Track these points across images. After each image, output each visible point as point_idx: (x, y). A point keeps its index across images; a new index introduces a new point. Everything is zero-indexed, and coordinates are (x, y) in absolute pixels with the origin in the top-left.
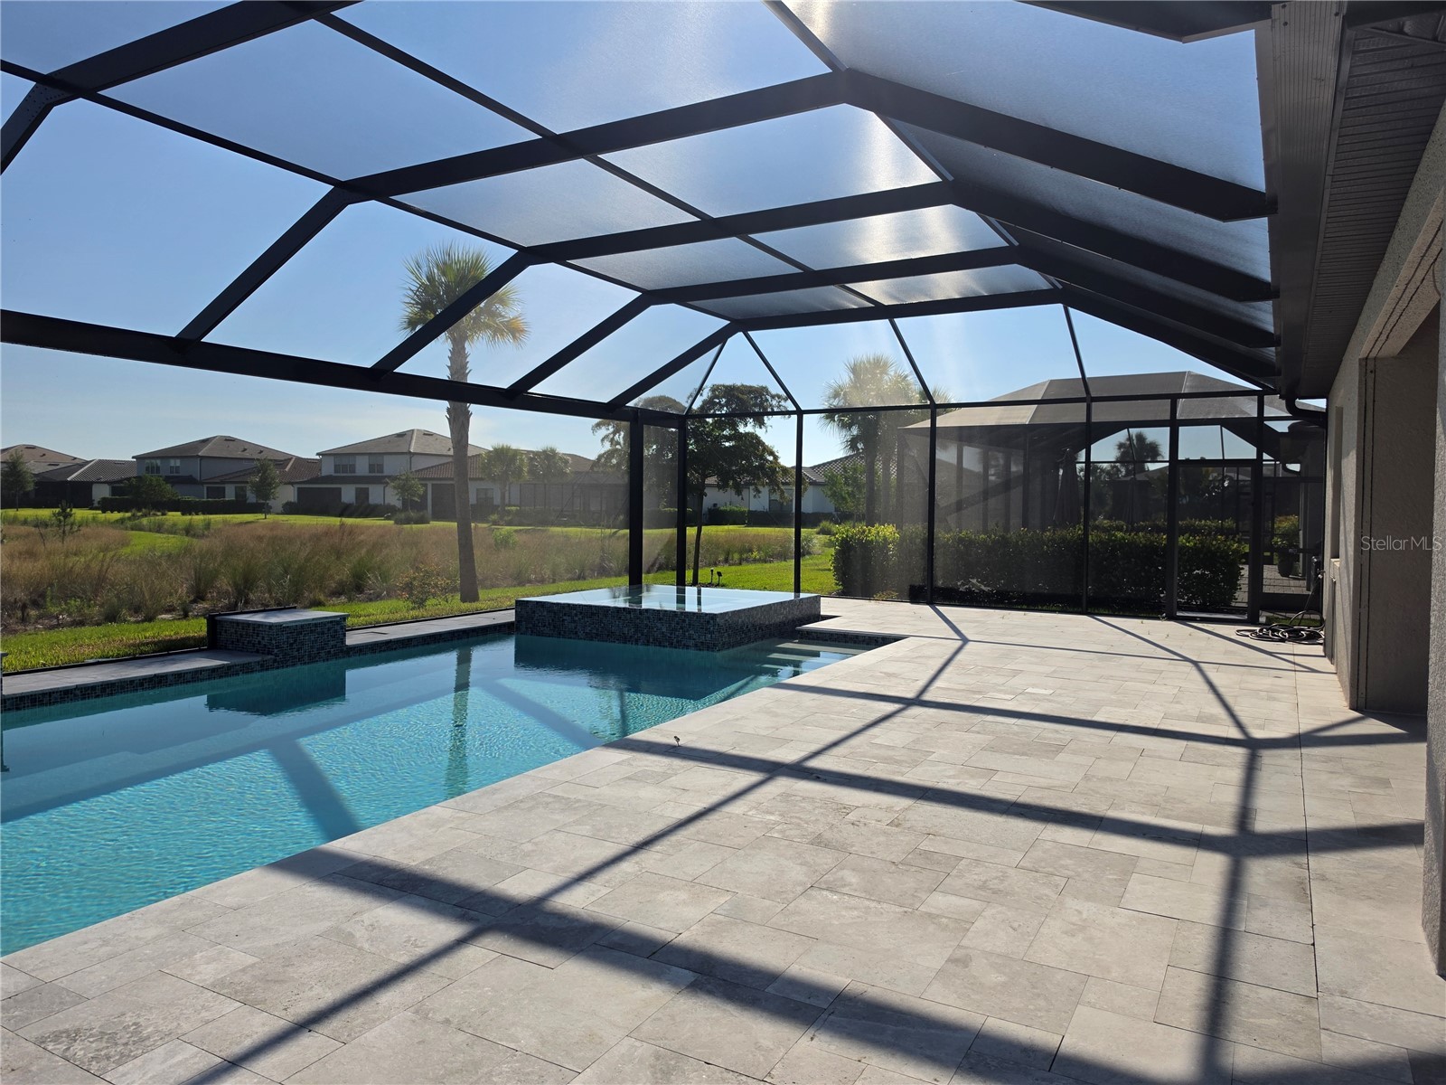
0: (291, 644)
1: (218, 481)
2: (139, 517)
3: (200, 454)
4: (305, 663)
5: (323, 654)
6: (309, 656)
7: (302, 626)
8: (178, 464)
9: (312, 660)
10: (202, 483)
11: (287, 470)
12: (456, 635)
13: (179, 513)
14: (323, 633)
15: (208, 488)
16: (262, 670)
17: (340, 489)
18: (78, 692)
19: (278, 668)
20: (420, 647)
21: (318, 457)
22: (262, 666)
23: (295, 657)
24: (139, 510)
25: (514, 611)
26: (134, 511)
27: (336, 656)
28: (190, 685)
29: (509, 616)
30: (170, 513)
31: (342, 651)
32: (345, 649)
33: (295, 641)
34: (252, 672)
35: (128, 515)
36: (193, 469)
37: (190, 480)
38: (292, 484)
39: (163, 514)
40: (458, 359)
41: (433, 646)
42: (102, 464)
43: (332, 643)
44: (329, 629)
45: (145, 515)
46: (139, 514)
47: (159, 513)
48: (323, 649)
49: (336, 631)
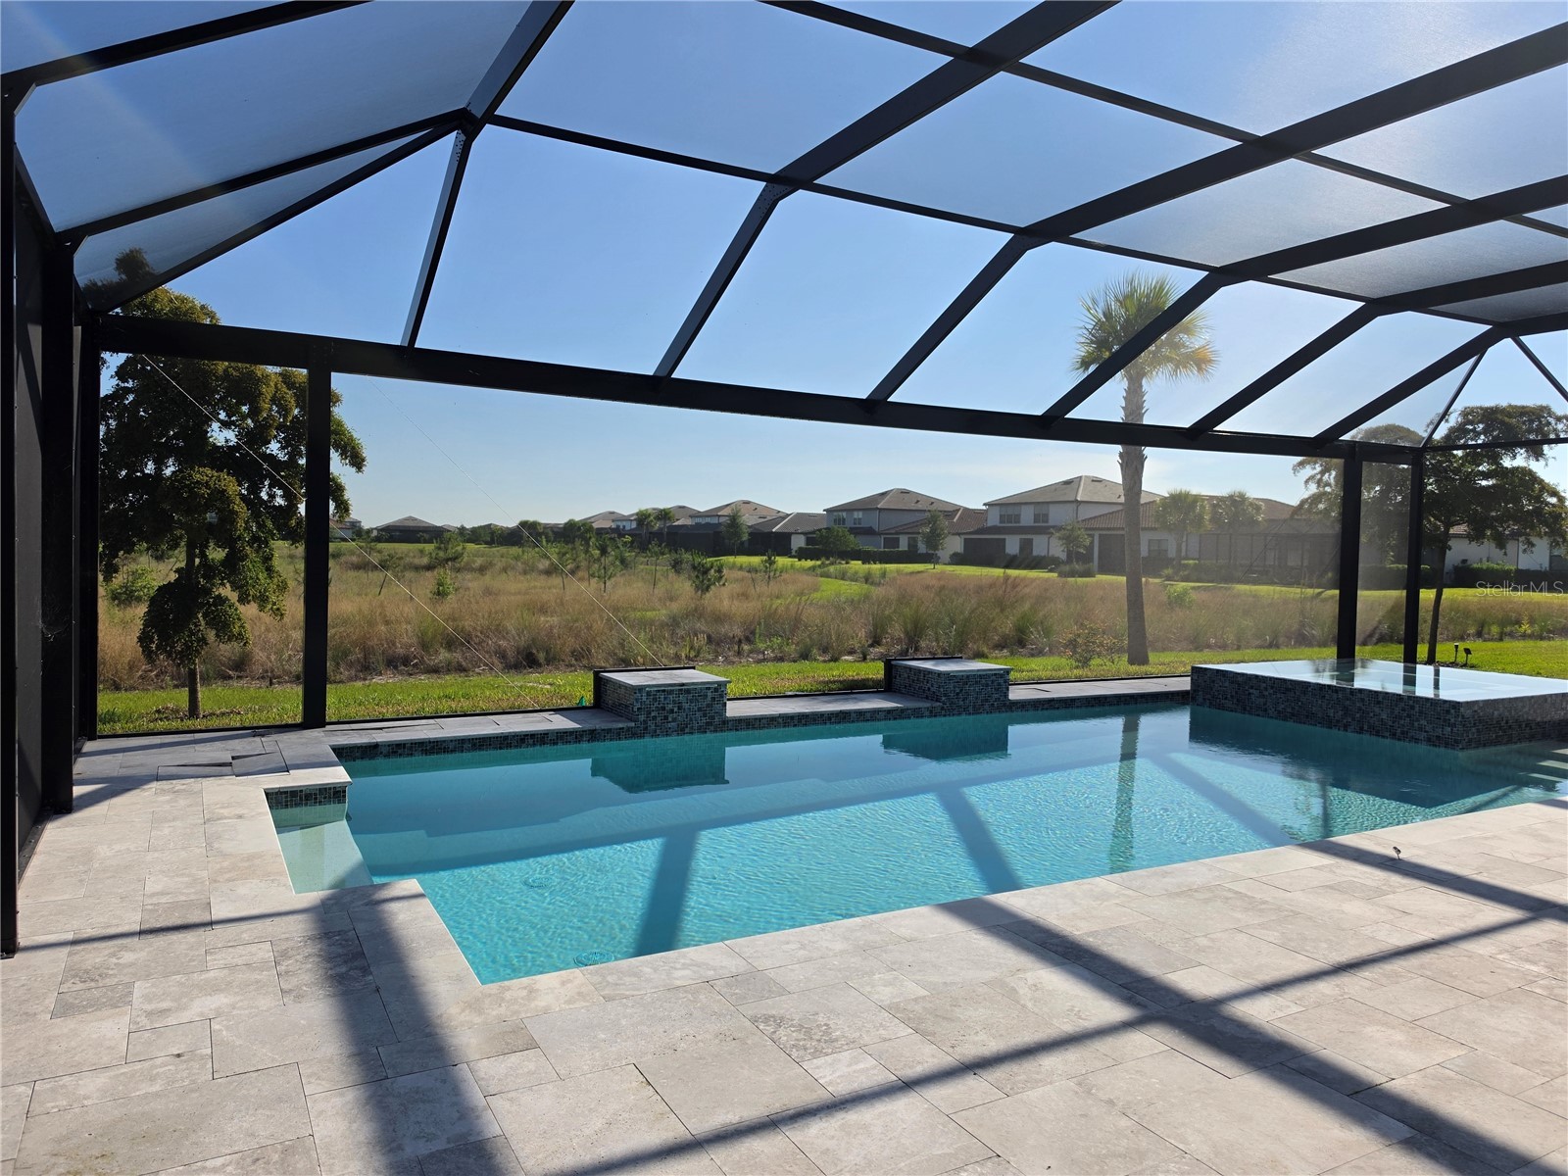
0: (958, 694)
1: (893, 531)
2: (827, 565)
3: (879, 506)
4: (970, 714)
5: (986, 707)
6: (974, 707)
7: (968, 676)
8: (860, 516)
9: (976, 711)
10: (880, 534)
11: (955, 520)
12: (1123, 699)
13: (860, 562)
14: (987, 685)
15: (885, 539)
16: (931, 716)
17: (1004, 539)
18: (780, 720)
19: (945, 716)
20: (1084, 709)
21: (984, 508)
22: (931, 712)
23: (960, 707)
24: (828, 559)
25: (1189, 678)
26: (823, 559)
27: (999, 710)
28: (869, 723)
29: (1184, 684)
30: (853, 562)
31: (1005, 705)
32: (1008, 703)
33: (961, 690)
34: (922, 717)
35: (819, 563)
36: (871, 521)
37: (869, 532)
38: (959, 534)
39: (847, 563)
40: (1134, 399)
41: (1097, 709)
42: (800, 516)
43: (997, 696)
44: (993, 682)
45: (832, 564)
46: (827, 562)
47: (844, 562)
48: (987, 700)
49: (999, 684)
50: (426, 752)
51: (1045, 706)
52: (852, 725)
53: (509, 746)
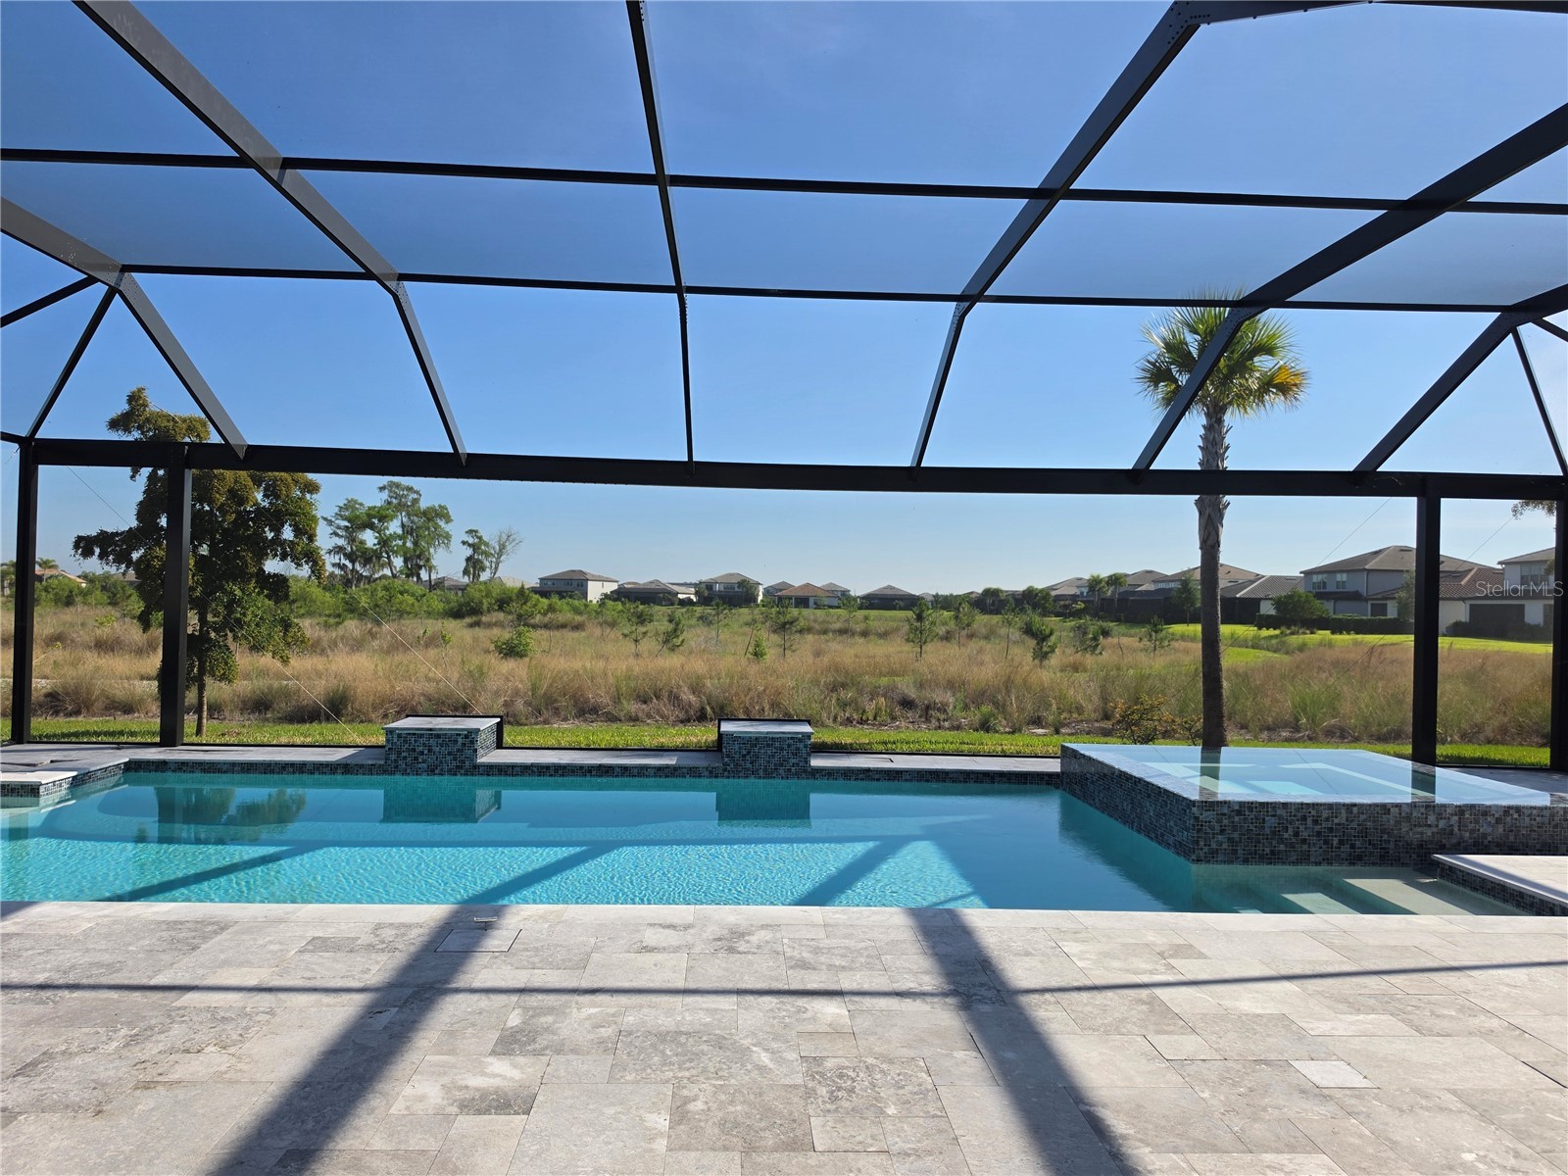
0: (744, 756)
1: (1380, 596)
2: (1286, 635)
3: (1367, 567)
4: (760, 778)
5: (781, 771)
6: (765, 770)
7: (756, 739)
8: (1345, 579)
9: (768, 775)
10: (1366, 600)
11: (1463, 583)
13: (1328, 632)
14: (782, 749)
15: (1372, 605)
16: (710, 777)
19: (728, 777)
20: (915, 783)
21: (1499, 567)
22: (711, 772)
23: (748, 769)
24: (1289, 628)
25: (1059, 760)
26: (1283, 628)
27: (798, 775)
28: (636, 779)
29: (1054, 766)
30: (1320, 632)
31: (805, 771)
32: (809, 769)
33: (749, 753)
34: (700, 777)
35: (1277, 632)
36: (1359, 584)
37: (1355, 596)
38: (1463, 599)
39: (1312, 633)
42: (1275, 580)
43: (792, 761)
44: (789, 746)
45: (1293, 633)
46: (1288, 632)
47: (1308, 632)
48: (781, 765)
49: (798, 749)
50: (204, 771)
51: (861, 776)
52: (615, 779)
53: (273, 772)
